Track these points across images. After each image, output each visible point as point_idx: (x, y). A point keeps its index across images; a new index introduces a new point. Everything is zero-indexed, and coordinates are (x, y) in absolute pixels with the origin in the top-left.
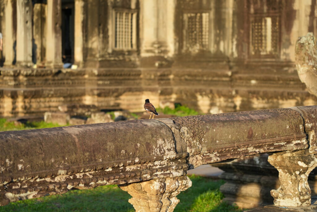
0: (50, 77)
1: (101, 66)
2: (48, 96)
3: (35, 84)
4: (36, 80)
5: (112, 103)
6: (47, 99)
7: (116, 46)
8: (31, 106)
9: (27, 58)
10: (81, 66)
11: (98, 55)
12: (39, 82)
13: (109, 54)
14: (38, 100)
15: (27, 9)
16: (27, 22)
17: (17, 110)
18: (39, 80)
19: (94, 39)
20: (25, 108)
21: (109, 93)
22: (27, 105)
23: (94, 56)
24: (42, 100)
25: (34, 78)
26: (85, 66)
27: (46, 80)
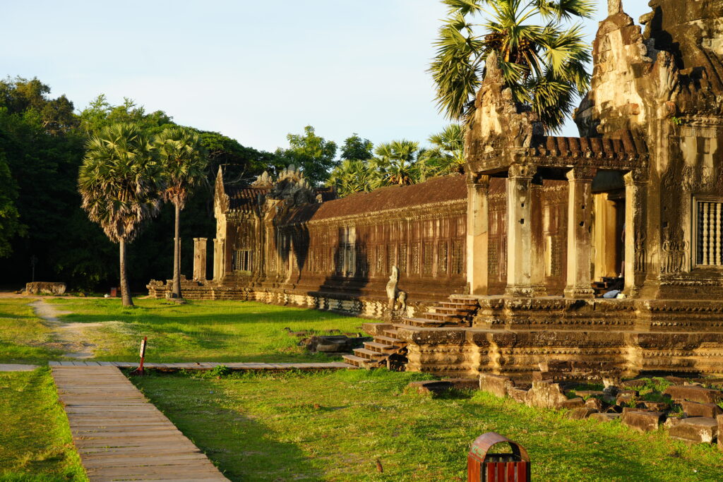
0: (561, 312)
1: (662, 296)
2: (546, 344)
3: (530, 323)
4: (533, 316)
5: (675, 361)
6: (547, 349)
7: (700, 260)
8: (512, 360)
9: (521, 280)
10: (632, 293)
11: (659, 277)
12: (539, 320)
13: (684, 274)
14: (528, 350)
15: (523, 199)
16: (522, 221)
17: (490, 365)
18: (538, 317)
19: (656, 248)
20: (502, 362)
21: (666, 342)
22: (506, 358)
23: (653, 277)
24: (535, 349)
25: (530, 313)
26: (637, 296)
27: (554, 317)
